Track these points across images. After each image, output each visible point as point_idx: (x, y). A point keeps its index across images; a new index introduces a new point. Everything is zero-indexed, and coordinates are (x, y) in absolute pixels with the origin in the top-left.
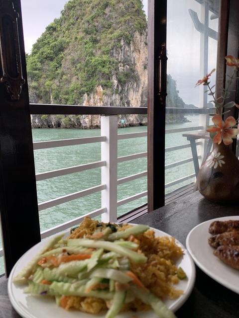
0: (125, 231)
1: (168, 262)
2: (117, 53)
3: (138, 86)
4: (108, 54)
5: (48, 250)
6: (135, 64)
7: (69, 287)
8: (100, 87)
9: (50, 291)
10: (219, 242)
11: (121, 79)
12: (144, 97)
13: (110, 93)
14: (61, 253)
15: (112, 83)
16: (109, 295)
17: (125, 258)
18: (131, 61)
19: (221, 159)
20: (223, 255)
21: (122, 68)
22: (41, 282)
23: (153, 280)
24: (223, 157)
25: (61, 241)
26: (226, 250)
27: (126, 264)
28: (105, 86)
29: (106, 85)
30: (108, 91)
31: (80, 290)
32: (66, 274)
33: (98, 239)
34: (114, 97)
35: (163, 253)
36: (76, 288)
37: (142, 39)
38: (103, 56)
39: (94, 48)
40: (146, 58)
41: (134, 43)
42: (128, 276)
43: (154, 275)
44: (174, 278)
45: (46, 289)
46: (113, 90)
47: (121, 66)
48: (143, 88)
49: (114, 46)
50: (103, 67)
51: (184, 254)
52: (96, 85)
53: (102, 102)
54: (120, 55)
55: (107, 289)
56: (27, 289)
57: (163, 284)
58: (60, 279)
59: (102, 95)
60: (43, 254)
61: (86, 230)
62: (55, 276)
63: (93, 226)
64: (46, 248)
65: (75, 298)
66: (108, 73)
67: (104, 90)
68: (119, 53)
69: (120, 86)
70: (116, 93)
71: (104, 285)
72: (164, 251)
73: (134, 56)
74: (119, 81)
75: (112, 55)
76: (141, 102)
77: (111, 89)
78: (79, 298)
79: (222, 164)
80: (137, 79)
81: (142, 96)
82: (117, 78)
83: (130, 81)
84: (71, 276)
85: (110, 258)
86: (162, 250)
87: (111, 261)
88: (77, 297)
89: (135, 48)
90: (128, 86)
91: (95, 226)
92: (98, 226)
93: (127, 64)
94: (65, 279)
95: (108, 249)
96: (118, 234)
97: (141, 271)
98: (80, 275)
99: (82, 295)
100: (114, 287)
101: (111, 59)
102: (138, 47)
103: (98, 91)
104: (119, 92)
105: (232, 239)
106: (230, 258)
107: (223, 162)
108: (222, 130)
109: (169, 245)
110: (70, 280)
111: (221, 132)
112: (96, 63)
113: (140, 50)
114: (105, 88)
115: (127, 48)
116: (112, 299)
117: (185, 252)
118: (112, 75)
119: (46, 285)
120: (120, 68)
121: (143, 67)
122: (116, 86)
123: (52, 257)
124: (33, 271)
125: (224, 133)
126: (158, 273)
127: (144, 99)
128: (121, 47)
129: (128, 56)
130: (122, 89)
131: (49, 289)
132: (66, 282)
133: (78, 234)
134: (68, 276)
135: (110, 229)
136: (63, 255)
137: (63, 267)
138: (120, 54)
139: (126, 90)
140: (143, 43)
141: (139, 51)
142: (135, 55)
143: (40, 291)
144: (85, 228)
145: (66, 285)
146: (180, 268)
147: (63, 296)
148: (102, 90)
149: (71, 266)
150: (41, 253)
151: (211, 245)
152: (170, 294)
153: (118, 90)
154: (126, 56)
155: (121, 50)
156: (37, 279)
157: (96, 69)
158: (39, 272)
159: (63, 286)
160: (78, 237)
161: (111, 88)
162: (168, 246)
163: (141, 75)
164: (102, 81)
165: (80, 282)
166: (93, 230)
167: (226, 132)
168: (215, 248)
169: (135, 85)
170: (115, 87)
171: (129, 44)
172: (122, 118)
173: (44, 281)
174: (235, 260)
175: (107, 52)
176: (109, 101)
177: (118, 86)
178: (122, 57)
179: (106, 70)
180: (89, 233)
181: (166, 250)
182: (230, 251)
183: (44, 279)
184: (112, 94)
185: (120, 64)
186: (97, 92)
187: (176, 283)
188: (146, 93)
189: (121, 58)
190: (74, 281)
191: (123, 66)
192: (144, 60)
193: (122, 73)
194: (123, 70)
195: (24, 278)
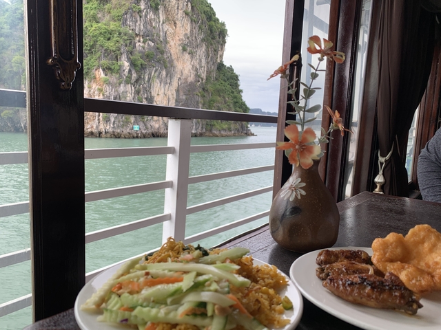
0: (220, 255)
1: (271, 291)
2: (132, 21)
3: (170, 75)
4: (119, 20)
5: (122, 275)
6: (166, 42)
7: (158, 312)
8: (101, 70)
9: (132, 318)
10: (329, 273)
11: (135, 60)
12: (181, 93)
13: (115, 81)
14: (143, 277)
15: (120, 66)
16: (207, 321)
17: (224, 280)
18: (158, 35)
19: (300, 188)
20: (334, 285)
21: (142, 45)
22: (119, 309)
23: (256, 307)
24: (304, 184)
25: (137, 266)
26: (337, 279)
27: (225, 287)
28: (107, 70)
29: (110, 69)
30: (113, 78)
31: (171, 315)
32: (152, 299)
33: (188, 261)
34: (122, 89)
35: (265, 282)
36: (167, 314)
37: (181, 5)
38: (111, 23)
39: (101, 10)
40: (186, 34)
41: (166, 11)
42: (230, 299)
43: (257, 301)
44: (280, 307)
45: (126, 317)
46: (121, 77)
47: (139, 41)
48: (179, 79)
49: (129, 9)
50: (109, 39)
51: (288, 285)
52: (95, 68)
53: (101, 95)
54: (137, 24)
55: (204, 315)
56: (100, 318)
57: (268, 312)
58: (145, 304)
59: (102, 83)
60: (118, 278)
61: (171, 253)
62: (137, 301)
63: (178, 249)
64: (120, 272)
65: (165, 325)
66: (114, 49)
67: (106, 75)
68: (137, 21)
69: (133, 72)
70: (127, 82)
71: (200, 309)
72: (266, 280)
73: (165, 29)
74: (133, 64)
75: (125, 23)
76: (176, 101)
77: (118, 76)
78: (169, 326)
79: (301, 195)
80: (168, 65)
81: (178, 91)
82: (128, 58)
83: (154, 67)
84: (158, 301)
85: (206, 281)
86: (263, 279)
87: (207, 283)
88: (167, 324)
89: (167, 18)
90: (150, 74)
91: (181, 249)
92: (184, 250)
93: (150, 40)
94: (151, 304)
95: (202, 272)
96: (211, 257)
97: (242, 297)
98: (169, 300)
99: (174, 322)
100: (214, 311)
101: (122, 29)
102: (173, 17)
103: (97, 77)
104: (133, 81)
105: (344, 269)
106: (341, 288)
107: (304, 193)
108: (297, 147)
109: (272, 273)
110: (158, 305)
111: (297, 150)
112: (98, 32)
113: (177, 22)
114: (109, 72)
115: (151, 15)
116: (211, 324)
117: (290, 282)
118: (121, 54)
119: (126, 312)
120: (137, 45)
121: (181, 48)
122: (127, 70)
123: (131, 282)
124: (106, 298)
125: (301, 152)
126: (262, 300)
127: (181, 97)
128: (140, 11)
129: (154, 28)
130: (140, 77)
131: (130, 316)
132: (152, 308)
133: (159, 258)
134: (153, 301)
135: (201, 252)
136: (146, 278)
137: (146, 292)
138: (139, 22)
139: (146, 79)
140: (181, 12)
141: (175, 23)
142: (167, 28)
143: (119, 319)
144: (168, 251)
145: (154, 311)
146: (286, 297)
147: (149, 324)
148: (103, 75)
149: (159, 289)
150: (115, 277)
151: (319, 277)
152: (276, 323)
153: (130, 78)
154: (149, 27)
155: (141, 17)
156: (113, 307)
157: (95, 42)
158: (114, 299)
159: (150, 311)
160: (159, 262)
161: (117, 73)
162: (270, 275)
163: (178, 60)
164: (104, 62)
165: (171, 307)
166: (178, 253)
167: (304, 149)
168: (323, 279)
169: (164, 73)
170: (126, 72)
171: (156, 9)
172: (136, 122)
173: (123, 308)
174: (347, 290)
175: (119, 18)
176: (113, 94)
177: (130, 71)
178: (142, 27)
179: (110, 45)
180: (173, 256)
181: (268, 278)
182: (342, 280)
183: (122, 306)
184: (120, 84)
185: (138, 39)
186: (95, 78)
187: (281, 313)
188: (184, 88)
189: (140, 29)
190: (163, 306)
191: (144, 42)
192: (182, 37)
193: (140, 52)
194: (143, 48)
195: (94, 307)
